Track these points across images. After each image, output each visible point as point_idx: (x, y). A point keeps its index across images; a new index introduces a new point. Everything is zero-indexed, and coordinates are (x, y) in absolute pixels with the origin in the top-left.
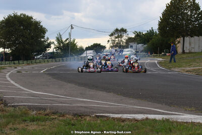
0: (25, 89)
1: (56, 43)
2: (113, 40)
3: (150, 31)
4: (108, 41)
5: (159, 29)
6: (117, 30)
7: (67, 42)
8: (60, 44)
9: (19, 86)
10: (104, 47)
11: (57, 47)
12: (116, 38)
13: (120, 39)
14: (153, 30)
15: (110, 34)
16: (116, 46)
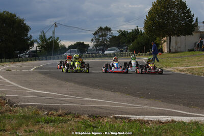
0: (24, 88)
1: (39, 41)
2: (97, 39)
3: (136, 30)
4: (92, 40)
5: (145, 28)
6: (101, 29)
7: (51, 40)
8: (43, 42)
9: (17, 85)
10: (88, 46)
11: (41, 46)
12: (100, 36)
13: (104, 38)
14: (138, 29)
15: (93, 33)
16: (100, 45)
